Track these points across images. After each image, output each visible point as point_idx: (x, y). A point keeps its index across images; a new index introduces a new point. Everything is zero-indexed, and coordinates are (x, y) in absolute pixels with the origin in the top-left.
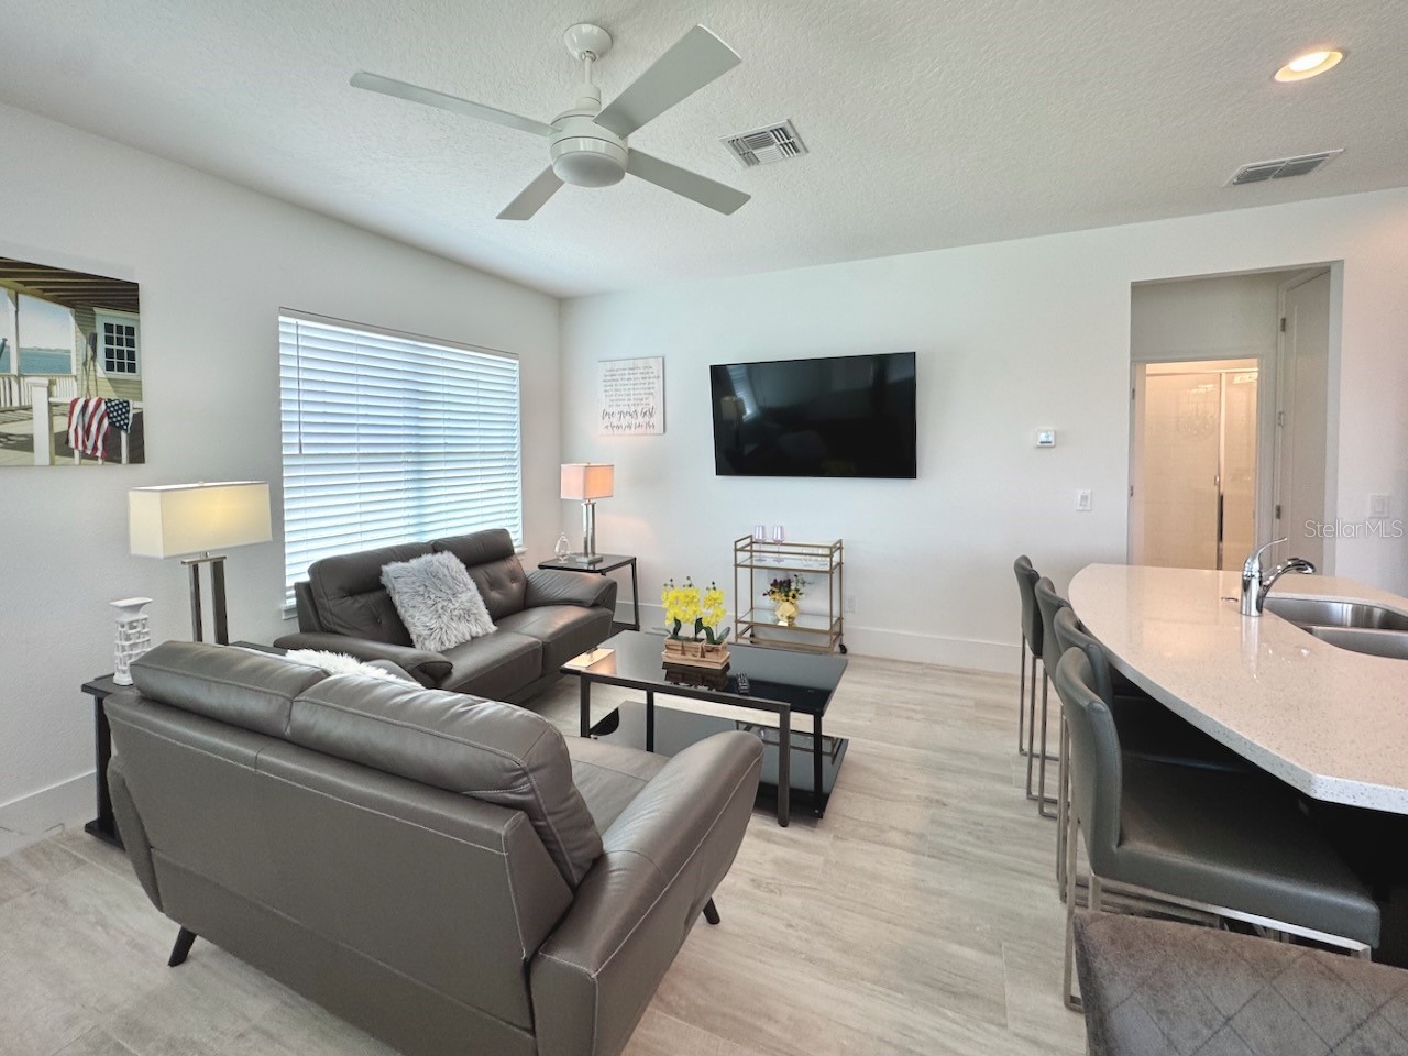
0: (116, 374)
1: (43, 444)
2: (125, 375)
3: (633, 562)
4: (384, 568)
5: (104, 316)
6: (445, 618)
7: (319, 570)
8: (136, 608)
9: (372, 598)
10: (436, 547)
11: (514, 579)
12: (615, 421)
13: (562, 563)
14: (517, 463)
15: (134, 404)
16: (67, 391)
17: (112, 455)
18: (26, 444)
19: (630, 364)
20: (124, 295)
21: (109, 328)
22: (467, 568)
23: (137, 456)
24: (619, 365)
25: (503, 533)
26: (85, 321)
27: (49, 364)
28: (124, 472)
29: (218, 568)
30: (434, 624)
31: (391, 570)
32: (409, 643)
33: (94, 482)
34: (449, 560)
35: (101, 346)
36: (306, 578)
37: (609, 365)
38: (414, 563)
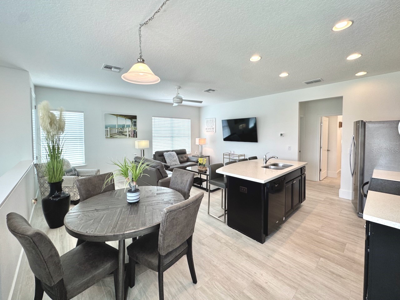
0: (134, 127)
1: (128, 135)
2: (135, 127)
3: (209, 156)
4: (164, 153)
5: (134, 120)
6: (171, 161)
7: (156, 153)
8: (136, 155)
9: (162, 157)
10: (173, 151)
11: (185, 157)
12: (208, 130)
13: (196, 156)
14: (190, 138)
15: (136, 130)
16: (130, 129)
17: (134, 137)
18: (126, 135)
19: (210, 119)
20: (135, 117)
21: (134, 121)
22: (177, 154)
23: (136, 137)
24: (208, 120)
25: (185, 150)
26: (132, 121)
27: (128, 126)
28: (135, 138)
29: (144, 150)
30: (169, 161)
31: (165, 153)
32: (166, 163)
33: (132, 139)
34: (174, 153)
35: (133, 124)
36: (154, 154)
37: (207, 120)
38: (168, 153)
